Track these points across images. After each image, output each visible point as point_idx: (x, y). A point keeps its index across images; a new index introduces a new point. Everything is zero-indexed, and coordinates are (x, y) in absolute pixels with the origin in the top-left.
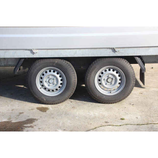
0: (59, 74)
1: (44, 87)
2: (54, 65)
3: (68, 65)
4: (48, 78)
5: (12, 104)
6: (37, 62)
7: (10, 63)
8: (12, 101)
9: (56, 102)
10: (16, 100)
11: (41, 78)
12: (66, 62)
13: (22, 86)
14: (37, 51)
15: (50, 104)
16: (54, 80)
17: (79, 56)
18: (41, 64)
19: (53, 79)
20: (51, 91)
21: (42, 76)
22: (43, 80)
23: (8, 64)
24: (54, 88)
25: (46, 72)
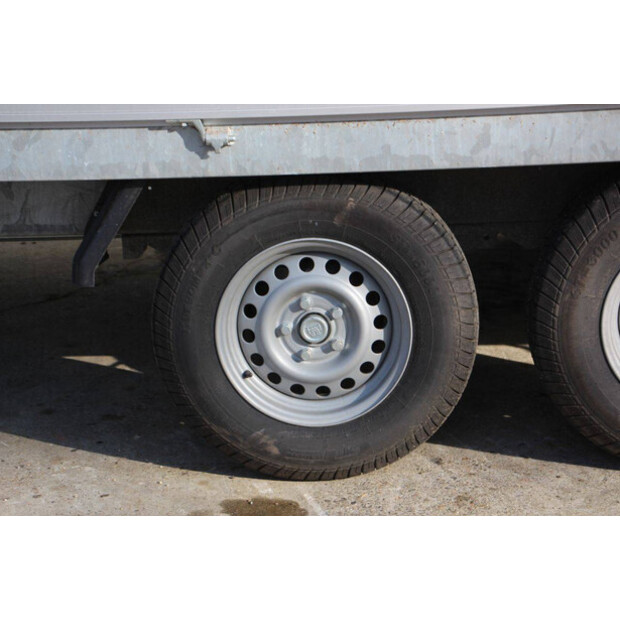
0: (363, 286)
1: (265, 370)
2: (336, 222)
3: (426, 223)
4: (296, 307)
5: (59, 477)
6: (222, 209)
7: (42, 218)
8: (59, 459)
9: (347, 464)
10: (80, 452)
11: (250, 311)
12: (410, 204)
13: (107, 361)
14: (231, 132)
15: (305, 479)
16: (333, 323)
17: (507, 163)
18: (254, 221)
19: (328, 317)
20: (310, 391)
21: (256, 300)
22: (259, 325)
23: (28, 223)
24: (332, 375)
25: (282, 272)
